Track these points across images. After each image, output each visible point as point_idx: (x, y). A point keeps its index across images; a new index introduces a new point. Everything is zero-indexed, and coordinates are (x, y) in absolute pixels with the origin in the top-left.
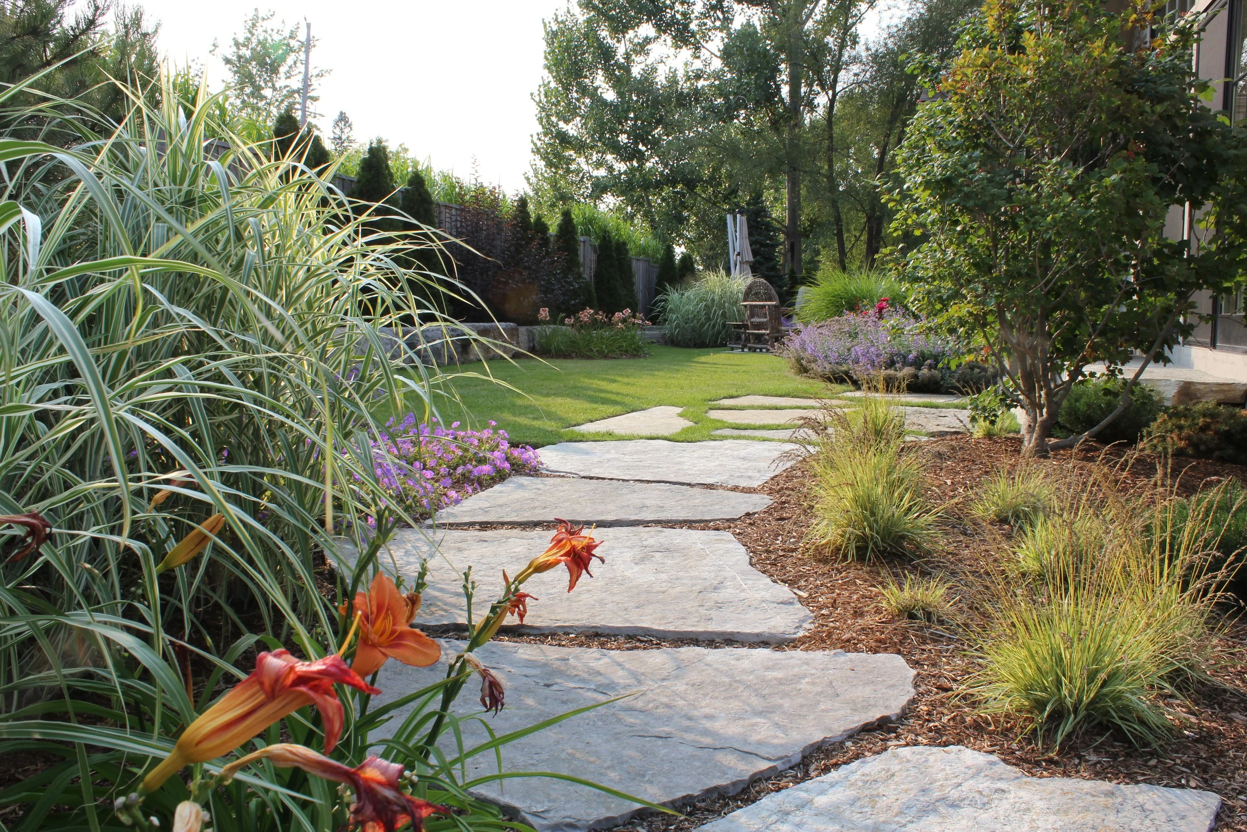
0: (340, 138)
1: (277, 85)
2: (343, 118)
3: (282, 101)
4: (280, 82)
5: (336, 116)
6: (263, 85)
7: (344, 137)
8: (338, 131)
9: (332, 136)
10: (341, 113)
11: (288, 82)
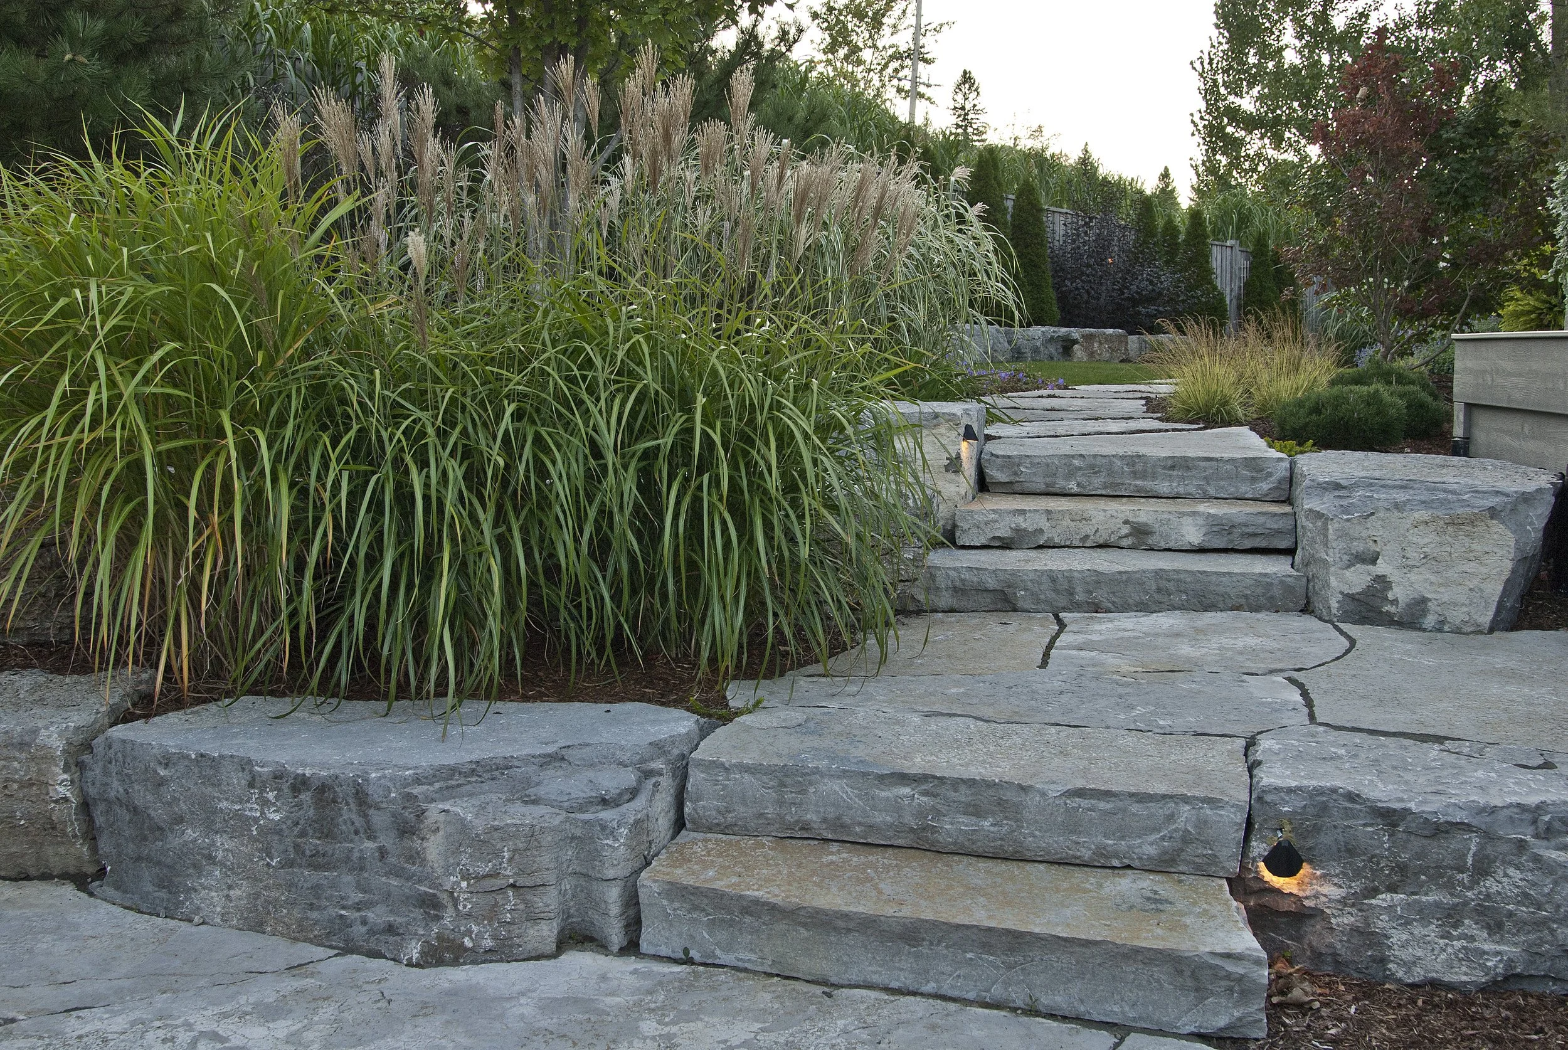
0: (963, 108)
1: (880, 45)
2: (967, 78)
3: (886, 66)
4: (885, 39)
5: (958, 77)
6: (861, 45)
7: (968, 106)
8: (960, 97)
9: (952, 105)
10: (965, 72)
11: (894, 40)
